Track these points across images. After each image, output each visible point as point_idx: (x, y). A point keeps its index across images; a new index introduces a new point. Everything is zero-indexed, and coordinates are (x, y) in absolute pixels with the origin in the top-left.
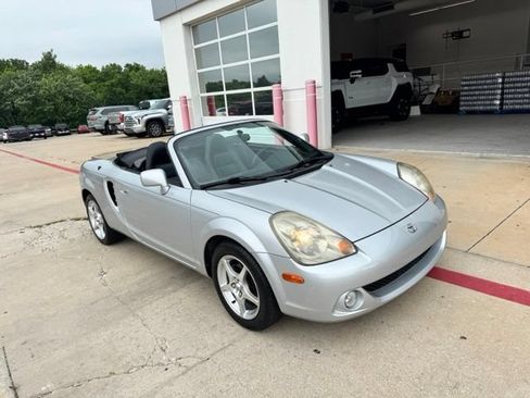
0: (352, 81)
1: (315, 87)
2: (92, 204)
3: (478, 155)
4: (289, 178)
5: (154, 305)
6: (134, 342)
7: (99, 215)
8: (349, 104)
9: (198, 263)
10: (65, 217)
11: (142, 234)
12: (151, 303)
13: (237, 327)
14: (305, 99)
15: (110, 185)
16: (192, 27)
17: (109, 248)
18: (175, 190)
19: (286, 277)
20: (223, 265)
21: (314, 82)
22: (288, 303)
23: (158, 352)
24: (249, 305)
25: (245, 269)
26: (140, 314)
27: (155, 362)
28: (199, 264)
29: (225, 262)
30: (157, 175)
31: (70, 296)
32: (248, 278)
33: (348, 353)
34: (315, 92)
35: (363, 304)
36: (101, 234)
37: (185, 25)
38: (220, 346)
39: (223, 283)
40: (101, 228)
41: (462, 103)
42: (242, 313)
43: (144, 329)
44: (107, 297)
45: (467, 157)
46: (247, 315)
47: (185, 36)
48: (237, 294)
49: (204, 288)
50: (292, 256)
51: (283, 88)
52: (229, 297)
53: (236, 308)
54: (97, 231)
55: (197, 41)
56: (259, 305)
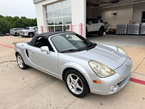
0: (89, 24)
2: (19, 56)
3: (127, 45)
4: (87, 50)
6: (40, 102)
7: (21, 60)
9: (59, 76)
10: (7, 60)
12: (43, 89)
13: (73, 96)
15: (27, 51)
16: (45, 6)
17: (24, 71)
18: (52, 52)
19: (95, 82)
21: (82, 24)
22: (94, 90)
23: (49, 105)
24: (78, 89)
25: (78, 78)
26: (40, 92)
29: (70, 76)
30: (46, 48)
31: (14, 87)
35: (117, 89)
36: (22, 66)
38: (70, 103)
39: (68, 83)
40: (22, 64)
42: (75, 92)
43: (42, 97)
44: (27, 87)
45: (124, 46)
46: (77, 93)
48: (74, 86)
49: (59, 84)
50: (97, 75)
51: (72, 25)
52: (70, 87)
53: (73, 91)
54: (20, 65)
55: (46, 10)
56: (82, 90)
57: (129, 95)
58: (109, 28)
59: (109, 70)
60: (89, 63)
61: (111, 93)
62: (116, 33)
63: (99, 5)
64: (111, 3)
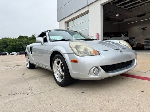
0: (111, 37)
1: (98, 35)
2: (27, 57)
7: (28, 60)
15: (31, 48)
16: (67, 23)
23: (28, 90)
25: (61, 62)
26: (29, 82)
29: (55, 62)
32: (61, 65)
34: (98, 36)
37: (65, 22)
42: (59, 80)
43: (27, 85)
47: (65, 25)
48: (58, 73)
50: (75, 53)
52: (56, 76)
54: (27, 65)
55: (68, 26)
56: (64, 75)
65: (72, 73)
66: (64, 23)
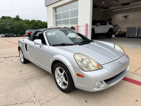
0: (97, 26)
2: (21, 52)
3: (133, 47)
4: (80, 45)
5: (34, 82)
6: (26, 93)
7: (22, 55)
8: (96, 32)
11: (34, 60)
12: (34, 81)
13: (60, 91)
14: (84, 29)
15: (26, 45)
16: (55, 8)
18: (44, 46)
19: (78, 75)
20: (57, 70)
21: (87, 24)
22: (78, 84)
23: (33, 97)
24: (64, 84)
25: (64, 71)
26: (29, 85)
27: (31, 101)
28: (49, 70)
30: (39, 41)
31: (9, 78)
32: (65, 75)
33: (97, 103)
34: (87, 27)
35: (103, 86)
36: (22, 60)
38: (54, 97)
39: (56, 76)
40: (23, 59)
41: (126, 35)
42: (62, 86)
43: (30, 89)
44: (20, 79)
45: (130, 47)
46: (64, 87)
47: (53, 11)
48: (61, 80)
49: (51, 78)
50: (80, 68)
51: (78, 26)
52: (58, 81)
53: (60, 85)
54: (21, 60)
55: (56, 12)
56: (67, 84)
57: (121, 95)
58: (119, 31)
59: (96, 65)
60: (74, 56)
61: (96, 89)
62: (126, 36)
63: (109, 8)
64: (121, 5)
65: (77, 85)
66: (52, 9)
